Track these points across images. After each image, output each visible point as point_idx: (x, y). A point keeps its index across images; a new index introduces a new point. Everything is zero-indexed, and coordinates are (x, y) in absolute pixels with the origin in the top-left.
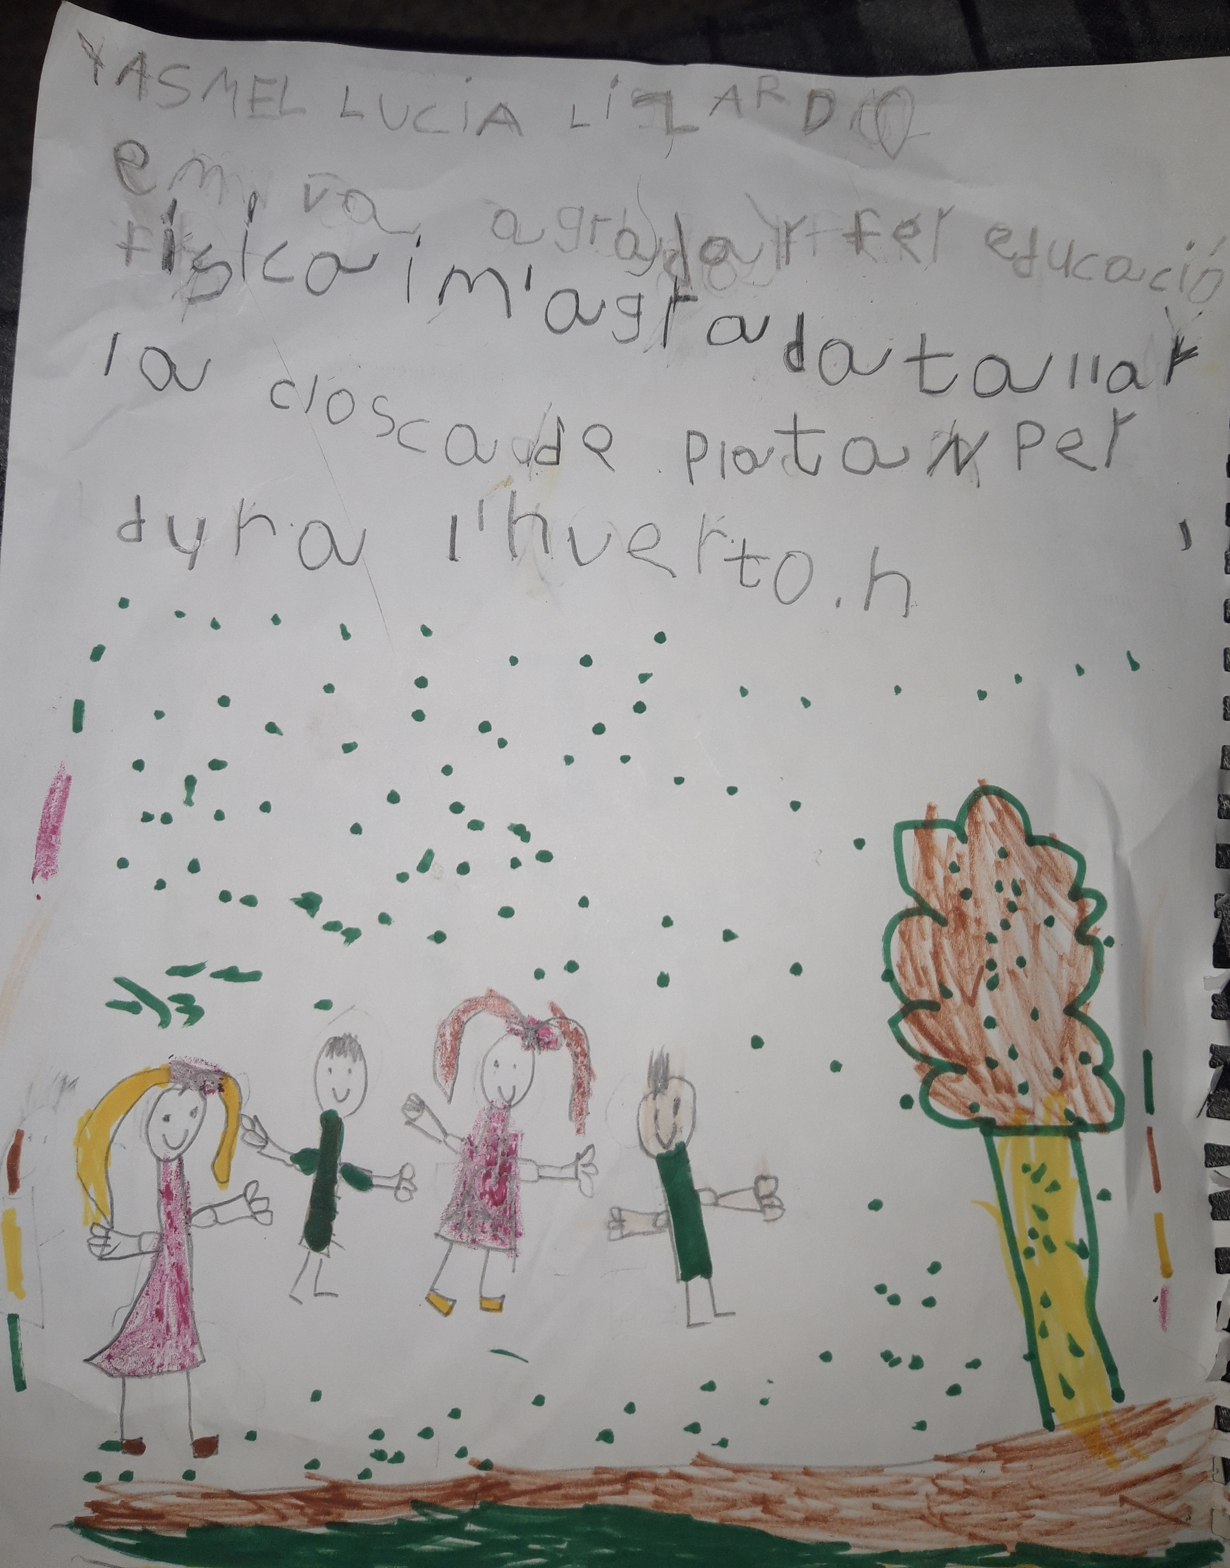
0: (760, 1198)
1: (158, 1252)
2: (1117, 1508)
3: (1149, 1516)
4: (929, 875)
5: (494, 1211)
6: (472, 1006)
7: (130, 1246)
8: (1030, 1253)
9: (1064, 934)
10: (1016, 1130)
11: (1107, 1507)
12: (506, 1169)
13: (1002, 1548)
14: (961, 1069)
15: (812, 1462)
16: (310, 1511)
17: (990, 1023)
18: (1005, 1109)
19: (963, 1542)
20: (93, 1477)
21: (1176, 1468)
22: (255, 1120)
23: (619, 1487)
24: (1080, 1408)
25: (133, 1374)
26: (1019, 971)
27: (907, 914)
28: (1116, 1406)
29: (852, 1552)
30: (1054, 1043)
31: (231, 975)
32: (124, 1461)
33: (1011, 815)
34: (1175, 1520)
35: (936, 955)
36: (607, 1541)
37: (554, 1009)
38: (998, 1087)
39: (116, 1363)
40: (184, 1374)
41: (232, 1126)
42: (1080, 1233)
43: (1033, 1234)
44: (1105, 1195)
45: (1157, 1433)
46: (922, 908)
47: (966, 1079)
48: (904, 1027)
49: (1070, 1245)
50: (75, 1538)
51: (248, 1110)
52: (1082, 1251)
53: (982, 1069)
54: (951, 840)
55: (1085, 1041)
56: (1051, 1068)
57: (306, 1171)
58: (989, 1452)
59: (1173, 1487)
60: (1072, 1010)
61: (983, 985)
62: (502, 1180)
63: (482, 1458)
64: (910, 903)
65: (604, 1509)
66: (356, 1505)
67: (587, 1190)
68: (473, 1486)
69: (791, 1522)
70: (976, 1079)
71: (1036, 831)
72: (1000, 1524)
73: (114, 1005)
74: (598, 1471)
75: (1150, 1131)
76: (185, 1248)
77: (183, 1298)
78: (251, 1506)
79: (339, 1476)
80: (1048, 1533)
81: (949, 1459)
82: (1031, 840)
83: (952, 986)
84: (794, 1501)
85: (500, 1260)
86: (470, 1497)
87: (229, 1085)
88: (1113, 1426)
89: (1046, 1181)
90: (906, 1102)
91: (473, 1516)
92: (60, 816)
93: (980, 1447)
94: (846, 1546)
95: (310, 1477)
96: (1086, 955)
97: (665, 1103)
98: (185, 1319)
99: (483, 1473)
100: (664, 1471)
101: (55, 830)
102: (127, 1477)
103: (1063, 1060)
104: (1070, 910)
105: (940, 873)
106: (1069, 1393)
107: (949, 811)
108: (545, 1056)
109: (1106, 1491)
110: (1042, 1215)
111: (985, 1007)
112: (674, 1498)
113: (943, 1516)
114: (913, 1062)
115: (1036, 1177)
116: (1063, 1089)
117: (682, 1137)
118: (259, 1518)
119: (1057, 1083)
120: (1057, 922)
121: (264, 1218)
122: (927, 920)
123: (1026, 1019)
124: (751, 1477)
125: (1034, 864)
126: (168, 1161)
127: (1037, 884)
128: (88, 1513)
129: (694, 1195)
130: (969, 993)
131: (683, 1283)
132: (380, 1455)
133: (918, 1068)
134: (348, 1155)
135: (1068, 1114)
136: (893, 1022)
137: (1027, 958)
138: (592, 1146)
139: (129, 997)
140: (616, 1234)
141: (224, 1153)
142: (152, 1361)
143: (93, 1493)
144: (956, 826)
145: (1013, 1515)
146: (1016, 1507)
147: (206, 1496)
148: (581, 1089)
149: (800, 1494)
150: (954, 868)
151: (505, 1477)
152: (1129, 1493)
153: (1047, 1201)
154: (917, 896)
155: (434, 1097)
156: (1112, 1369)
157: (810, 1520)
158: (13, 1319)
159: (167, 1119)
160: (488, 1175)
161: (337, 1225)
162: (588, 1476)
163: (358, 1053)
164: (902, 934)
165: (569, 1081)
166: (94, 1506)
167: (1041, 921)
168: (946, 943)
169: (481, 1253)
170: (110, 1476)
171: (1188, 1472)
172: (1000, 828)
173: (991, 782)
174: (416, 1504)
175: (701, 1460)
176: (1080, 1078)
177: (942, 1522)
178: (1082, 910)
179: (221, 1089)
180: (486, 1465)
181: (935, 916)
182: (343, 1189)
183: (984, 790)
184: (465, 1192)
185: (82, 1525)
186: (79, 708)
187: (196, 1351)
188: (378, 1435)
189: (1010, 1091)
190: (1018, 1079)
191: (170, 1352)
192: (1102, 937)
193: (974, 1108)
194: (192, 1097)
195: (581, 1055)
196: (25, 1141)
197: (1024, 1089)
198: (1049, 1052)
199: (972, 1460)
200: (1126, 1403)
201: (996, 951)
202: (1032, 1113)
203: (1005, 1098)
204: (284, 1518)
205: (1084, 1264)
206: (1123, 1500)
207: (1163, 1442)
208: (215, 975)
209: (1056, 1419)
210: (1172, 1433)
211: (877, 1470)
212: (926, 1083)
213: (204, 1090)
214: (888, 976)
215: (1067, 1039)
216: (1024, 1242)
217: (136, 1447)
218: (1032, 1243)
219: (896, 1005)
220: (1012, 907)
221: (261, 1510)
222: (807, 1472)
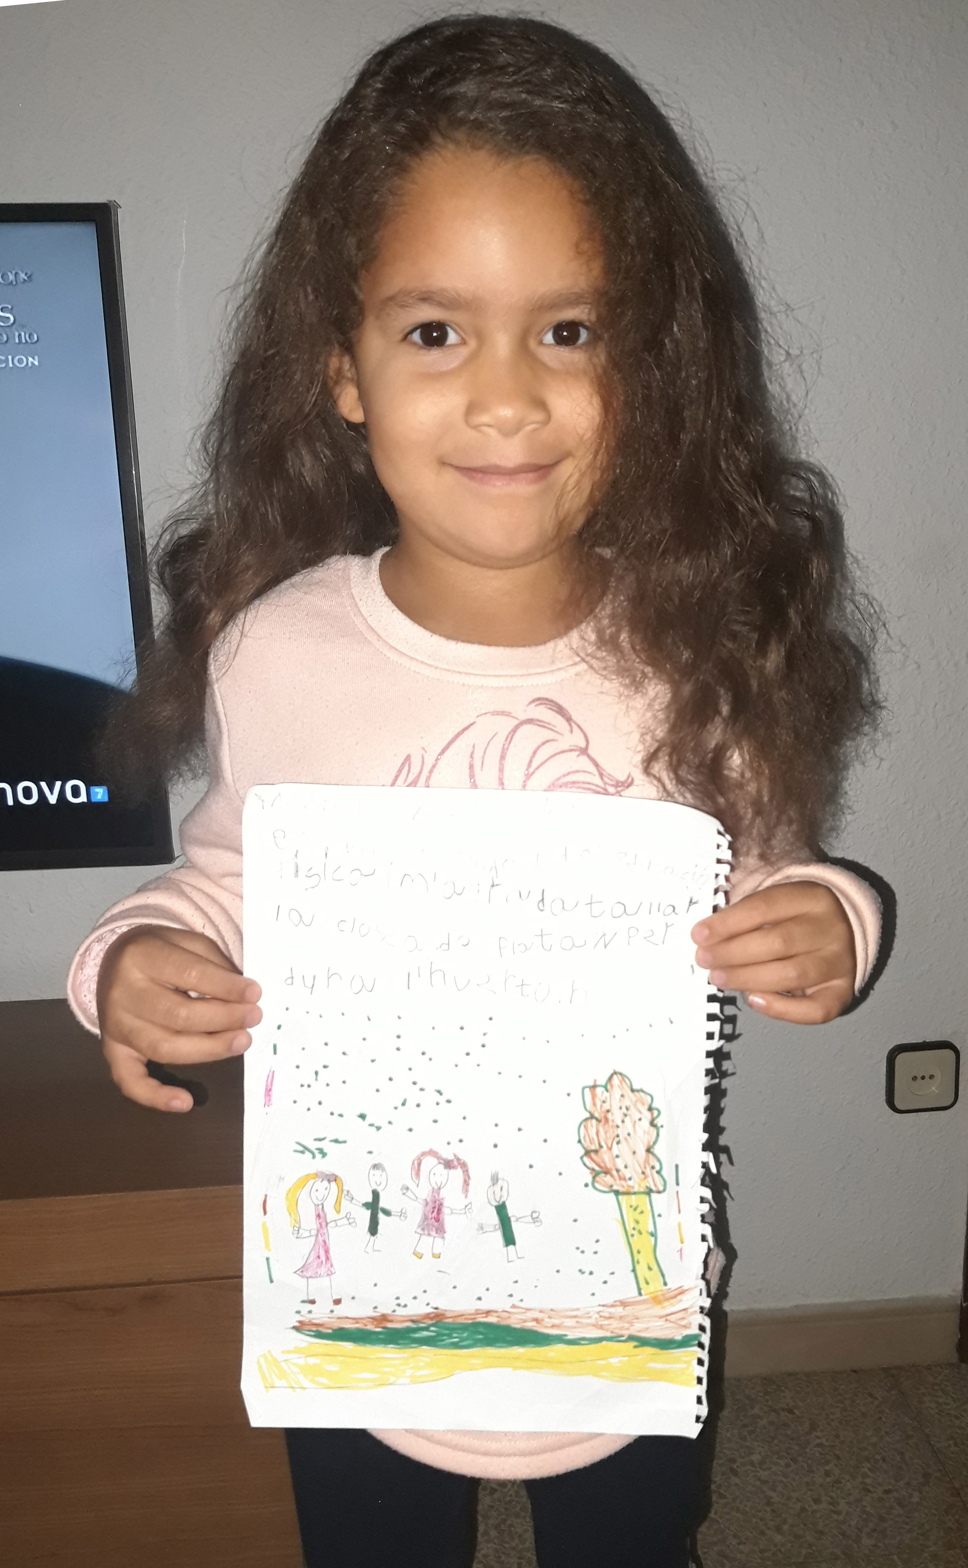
0: (533, 1219)
1: (317, 1236)
2: (663, 1323)
3: (676, 1325)
4: (594, 1104)
5: (436, 1224)
6: (424, 1154)
7: (307, 1234)
8: (633, 1235)
9: (645, 1123)
10: (627, 1193)
11: (661, 1322)
12: (439, 1210)
13: (623, 1336)
14: (607, 1172)
15: (554, 1307)
16: (375, 1323)
17: (617, 1156)
18: (623, 1186)
19: (608, 1334)
20: (298, 1312)
21: (685, 1310)
22: (348, 1192)
23: (484, 1315)
24: (651, 1288)
25: (311, 1277)
26: (628, 1138)
27: (586, 1119)
28: (665, 1288)
29: (569, 1337)
30: (642, 1162)
31: (336, 1141)
32: (310, 1307)
33: (625, 1082)
34: (685, 1327)
35: (597, 1134)
36: (481, 1333)
37: (455, 1156)
38: (620, 1179)
39: (304, 1273)
40: (328, 1277)
41: (340, 1194)
42: (651, 1228)
43: (634, 1229)
44: (660, 1215)
45: (679, 1297)
46: (592, 1117)
47: (608, 1177)
48: (586, 1159)
49: (648, 1232)
50: (295, 1333)
51: (346, 1188)
52: (652, 1235)
53: (614, 1173)
54: (603, 1093)
55: (653, 1161)
56: (640, 1171)
57: (368, 1209)
58: (618, 1303)
59: (685, 1316)
60: (649, 1150)
61: (615, 1143)
62: (438, 1213)
63: (435, 1306)
64: (588, 1115)
65: (480, 1323)
66: (391, 1321)
67: (469, 1217)
68: (432, 1315)
69: (546, 1327)
70: (612, 1176)
71: (635, 1087)
72: (622, 1328)
73: (295, 1151)
74: (477, 1310)
75: (677, 1192)
76: (326, 1234)
77: (327, 1252)
78: (354, 1321)
79: (385, 1312)
80: (639, 1331)
81: (603, 1306)
82: (633, 1091)
83: (603, 1144)
84: (547, 1320)
85: (438, 1240)
86: (432, 1319)
87: (337, 1179)
88: (663, 1295)
89: (639, 1210)
90: (586, 1185)
91: (433, 1325)
92: (272, 1084)
93: (615, 1302)
94: (566, 1335)
95: (375, 1312)
96: (653, 1131)
97: (497, 1188)
98: (328, 1258)
99: (436, 1311)
100: (500, 1310)
101: (270, 1090)
102: (310, 1312)
103: (645, 1168)
104: (648, 1115)
105: (598, 1103)
106: (647, 1283)
107: (602, 1081)
108: (452, 1171)
109: (661, 1317)
110: (637, 1222)
111: (616, 1150)
112: (505, 1319)
113: (601, 1325)
114: (588, 1171)
115: (635, 1209)
116: (645, 1178)
117: (503, 1199)
118: (357, 1326)
119: (643, 1176)
120: (643, 1119)
121: (354, 1225)
122: (594, 1121)
123: (631, 1154)
124: (532, 1312)
125: (634, 1099)
126: (318, 1205)
127: (635, 1106)
128: (297, 1324)
129: (509, 1218)
130: (610, 1145)
131: (505, 1248)
132: (399, 1305)
133: (591, 1173)
134: (382, 1204)
135: (647, 1187)
136: (582, 1158)
137: (632, 1133)
138: (471, 1203)
139: (301, 1149)
140: (481, 1232)
141: (338, 1203)
142: (317, 1273)
143: (299, 1318)
144: (605, 1087)
145: (627, 1325)
146: (628, 1322)
147: (338, 1318)
148: (466, 1183)
149: (550, 1317)
150: (604, 1102)
151: (443, 1312)
152: (669, 1318)
153: (640, 1218)
154: (590, 1113)
155: (412, 1186)
156: (663, 1275)
157: (553, 1326)
158: (268, 1259)
159: (317, 1190)
160: (433, 1212)
161: (379, 1227)
162: (473, 1312)
163: (383, 1170)
164: (585, 1127)
165: (462, 1180)
166: (300, 1322)
167: (637, 1119)
168: (601, 1129)
169: (432, 1238)
170: (304, 1312)
171: (690, 1311)
172: (621, 1087)
173: (618, 1070)
174: (413, 1321)
175: (513, 1306)
176: (652, 1175)
177: (601, 1327)
178: (652, 1115)
179: (335, 1180)
180: (436, 1308)
181: (597, 1119)
182: (381, 1215)
183: (615, 1073)
184: (425, 1218)
185: (295, 1328)
186: (275, 1047)
187: (332, 1269)
188: (398, 1298)
189: (625, 1179)
190: (628, 1176)
191: (323, 1270)
192: (659, 1125)
193: (611, 1186)
194: (325, 1183)
195: (466, 1171)
196: (268, 1197)
197: (630, 1179)
198: (640, 1166)
199: (612, 1306)
200: (668, 1287)
201: (619, 1131)
202: (633, 1187)
203: (623, 1182)
204: (366, 1326)
205: (653, 1239)
206: (666, 1320)
207: (681, 1300)
208: (331, 1141)
209: (643, 1292)
210: (684, 1297)
211: (578, 1309)
212: (594, 1178)
213: (329, 1181)
214: (580, 1141)
215: (647, 1161)
216: (630, 1232)
217: (313, 1302)
218: (633, 1232)
219: (582, 1152)
220: (625, 1115)
221: (357, 1323)
222: (552, 1310)
